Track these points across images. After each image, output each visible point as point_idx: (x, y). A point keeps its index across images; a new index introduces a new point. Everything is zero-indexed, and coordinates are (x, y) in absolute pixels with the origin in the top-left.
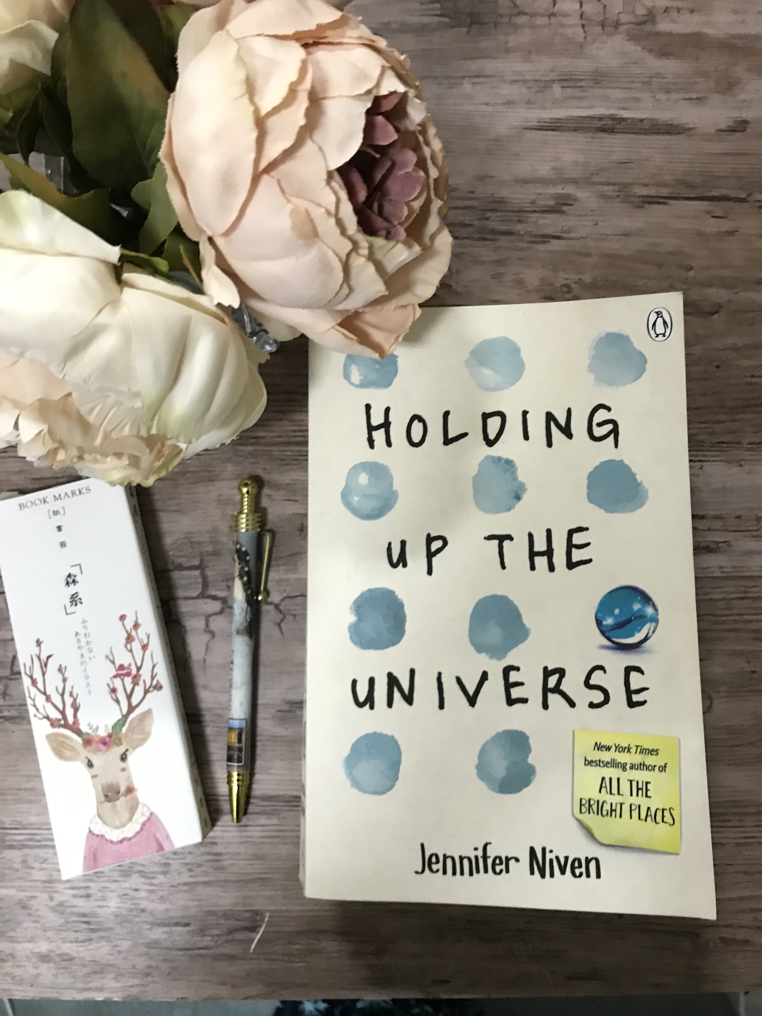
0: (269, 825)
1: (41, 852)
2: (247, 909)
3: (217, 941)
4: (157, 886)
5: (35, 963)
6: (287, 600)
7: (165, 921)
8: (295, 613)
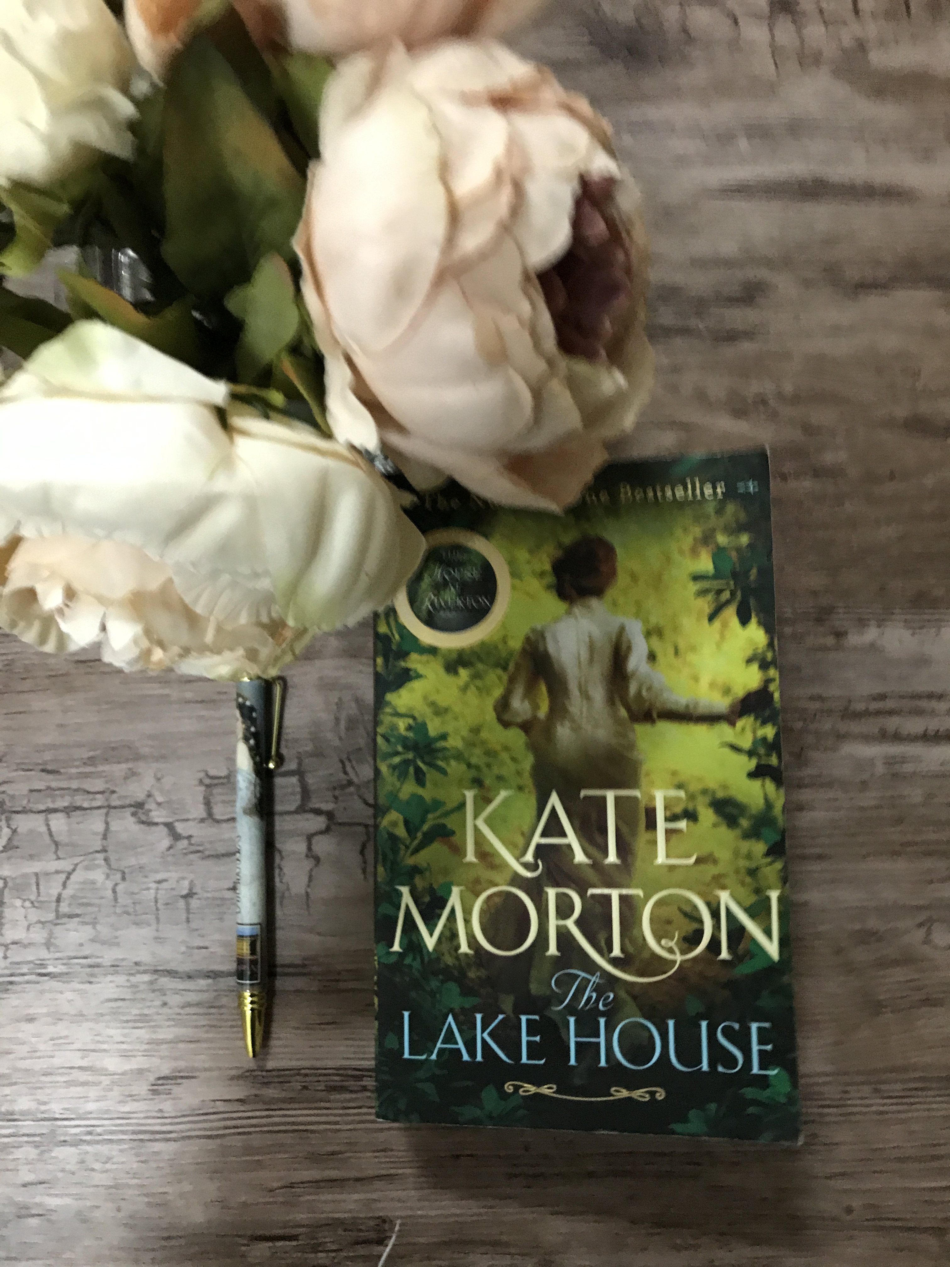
1: (103, 1149)
2: (371, 1215)
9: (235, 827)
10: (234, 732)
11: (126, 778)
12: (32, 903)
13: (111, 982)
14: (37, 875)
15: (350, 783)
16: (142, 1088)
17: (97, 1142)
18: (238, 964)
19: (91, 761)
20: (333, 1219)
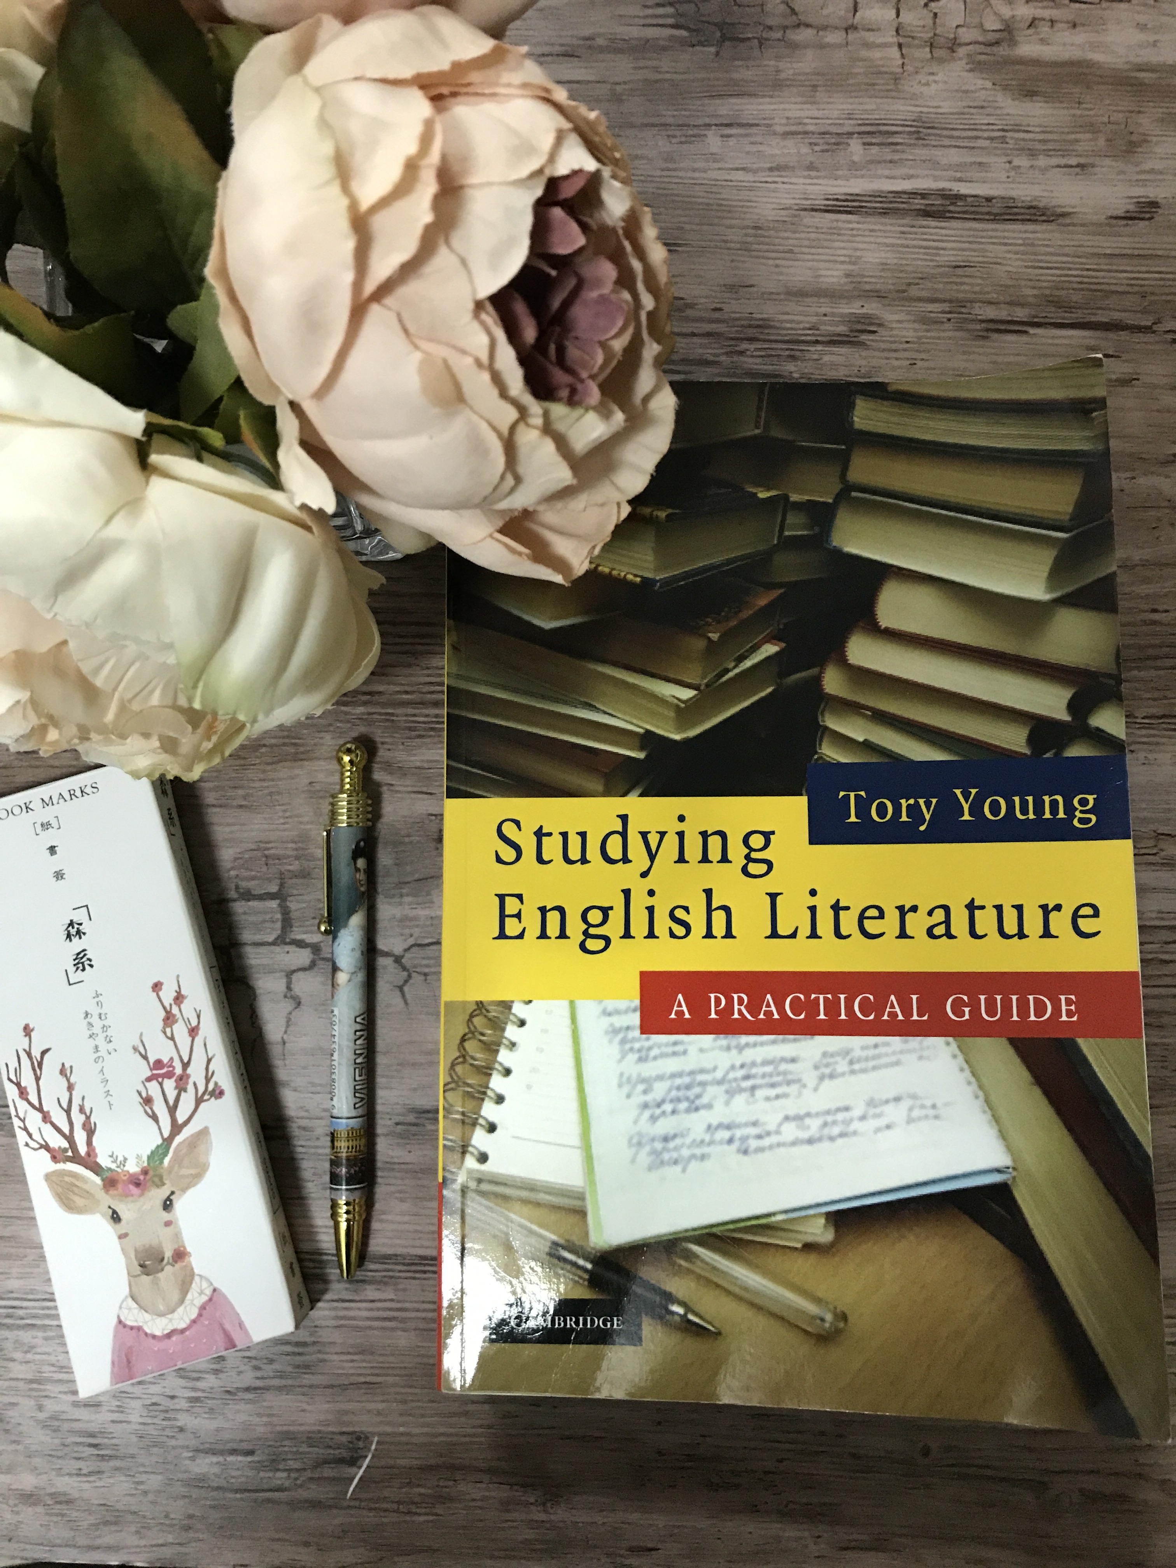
0: (380, 1301)
1: (26, 1336)
2: (344, 1429)
3: (296, 1479)
4: (204, 1391)
5: (15, 1505)
6: (414, 949)
7: (217, 1447)
8: (426, 970)
17: (20, 1327)
20: (298, 1432)
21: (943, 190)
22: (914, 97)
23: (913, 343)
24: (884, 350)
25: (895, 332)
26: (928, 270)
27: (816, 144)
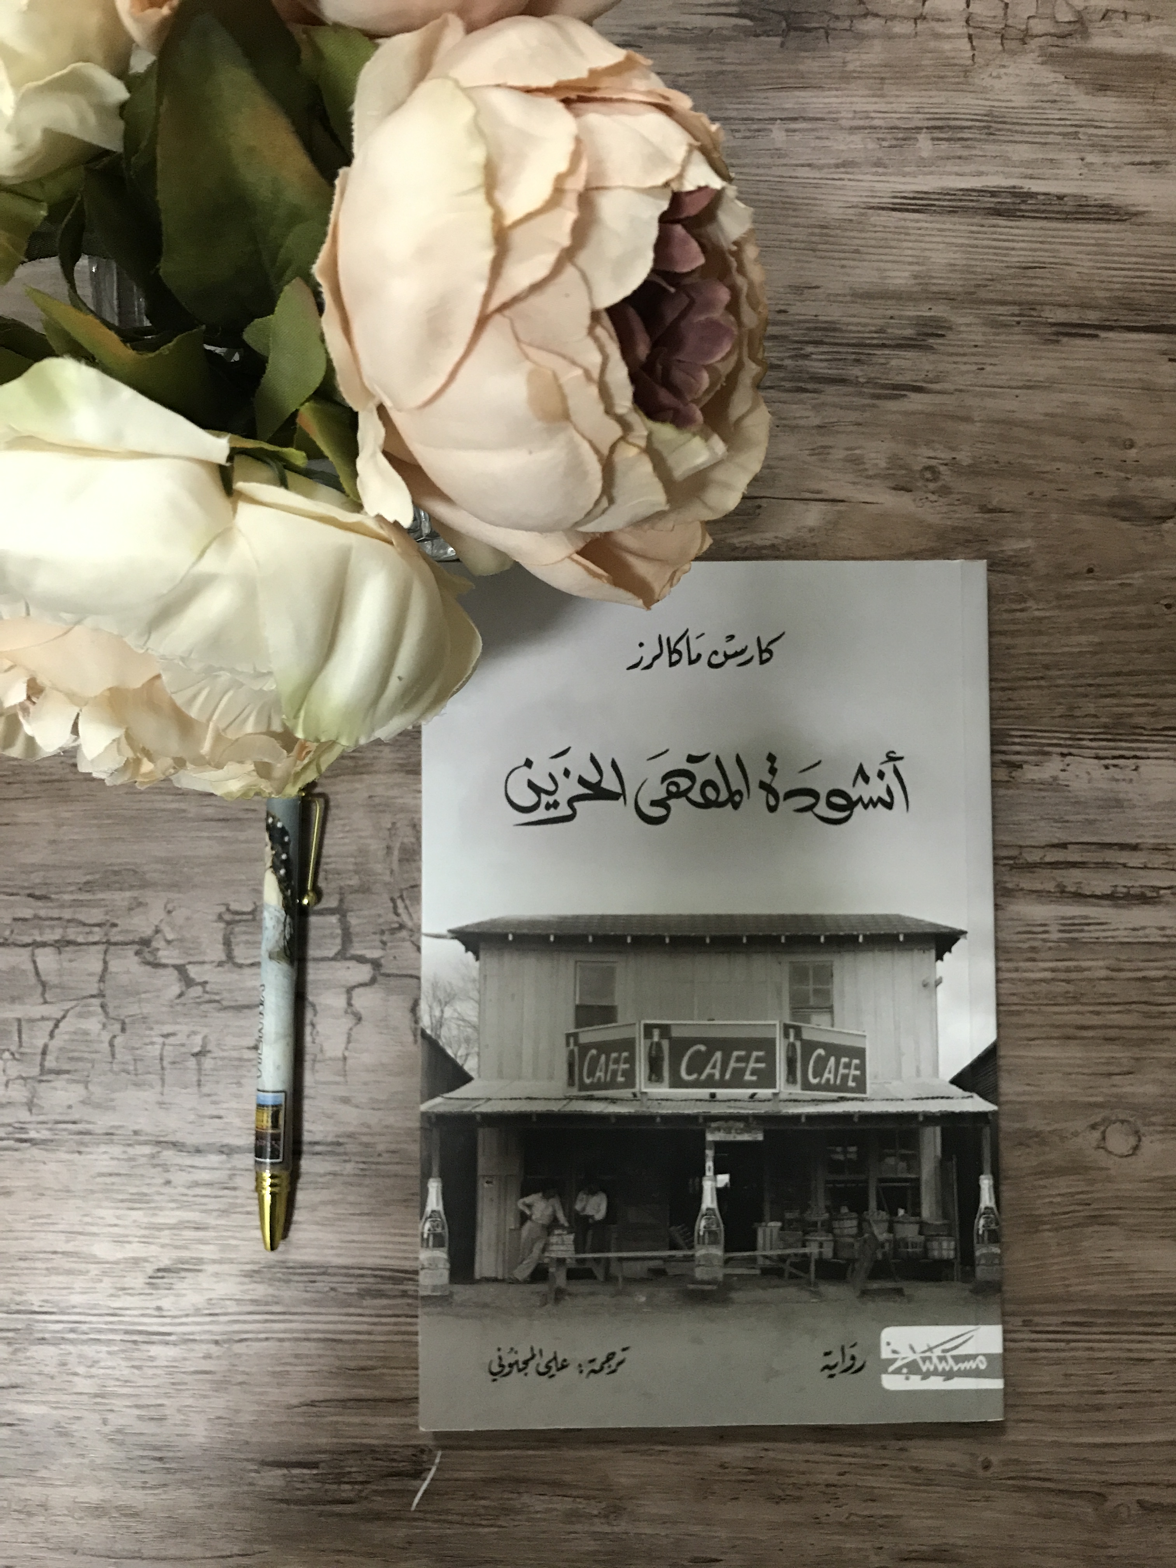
2: (407, 1443)
3: (360, 1491)
5: (81, 1518)
7: (282, 1460)
9: (259, 974)
10: (261, 859)
11: (131, 909)
12: (13, 1054)
13: (105, 1153)
14: (19, 1020)
15: (402, 927)
16: (137, 1280)
17: (84, 1342)
18: (257, 1139)
19: (87, 887)
20: (362, 1445)
21: (1014, 187)
22: (985, 90)
23: (982, 347)
24: (952, 354)
25: (964, 336)
26: (998, 271)
27: (883, 140)
